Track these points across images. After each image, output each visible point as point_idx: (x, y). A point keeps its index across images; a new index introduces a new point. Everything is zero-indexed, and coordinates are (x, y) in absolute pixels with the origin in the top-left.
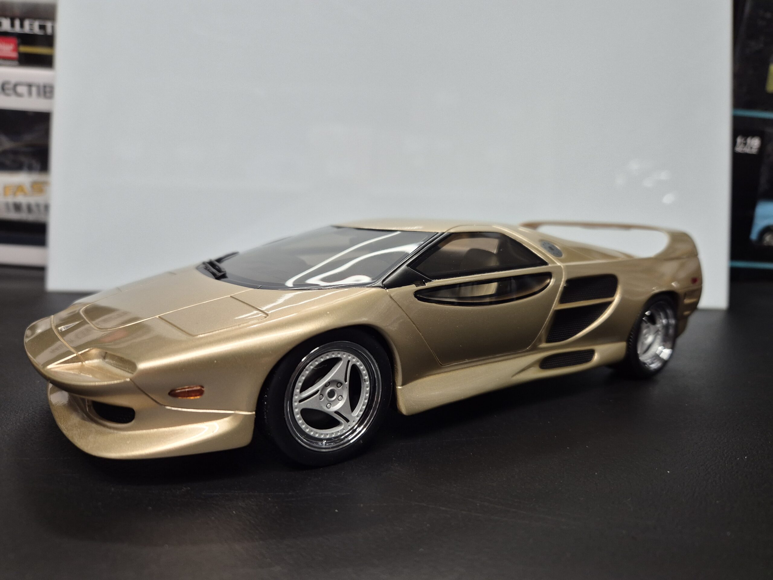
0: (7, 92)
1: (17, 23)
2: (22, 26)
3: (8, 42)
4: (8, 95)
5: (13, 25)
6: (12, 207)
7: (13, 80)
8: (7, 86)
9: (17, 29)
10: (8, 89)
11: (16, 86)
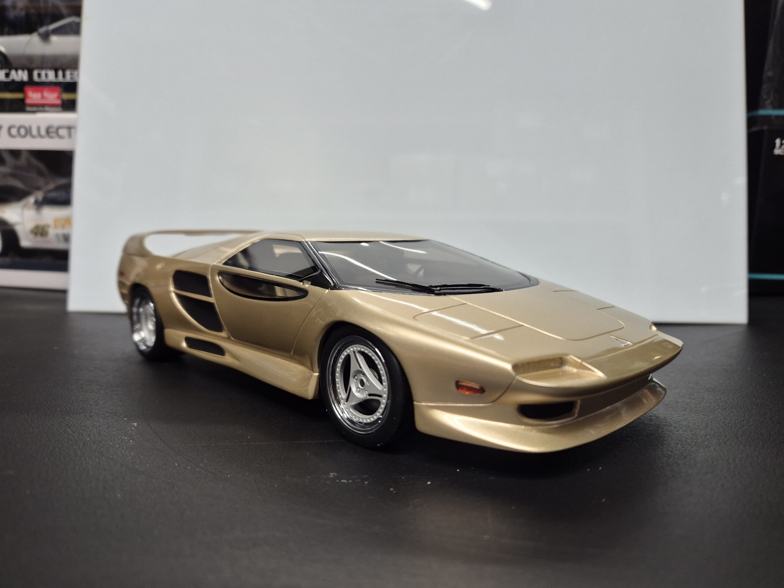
0: (51, 135)
1: (60, 73)
2: (64, 76)
3: (53, 91)
4: (51, 137)
5: (56, 76)
6: (61, 238)
7: (56, 124)
8: (51, 130)
9: (60, 79)
10: (52, 132)
11: (58, 128)
